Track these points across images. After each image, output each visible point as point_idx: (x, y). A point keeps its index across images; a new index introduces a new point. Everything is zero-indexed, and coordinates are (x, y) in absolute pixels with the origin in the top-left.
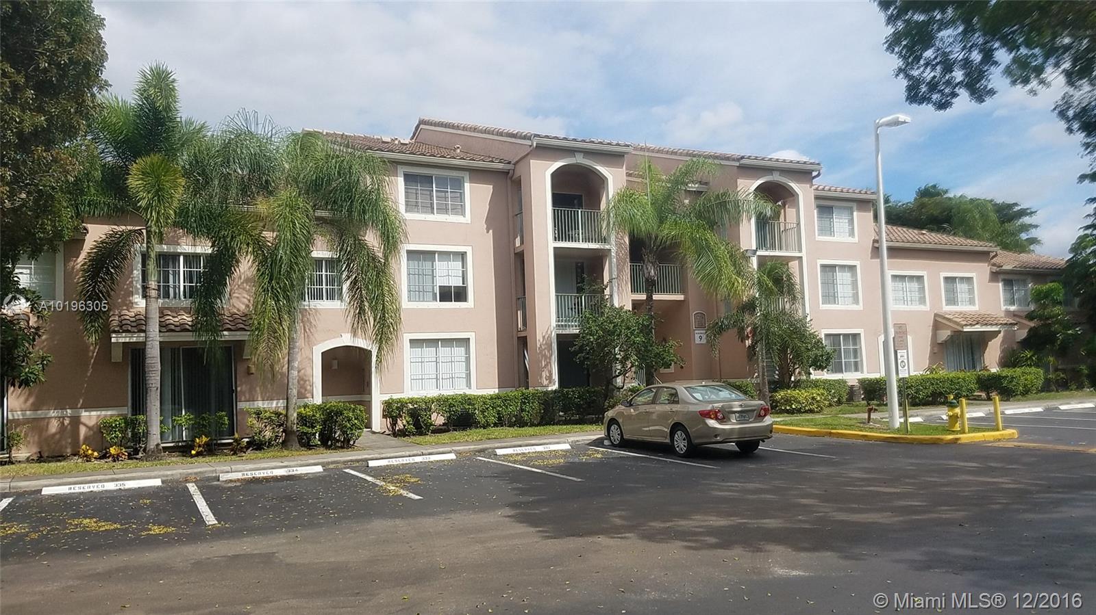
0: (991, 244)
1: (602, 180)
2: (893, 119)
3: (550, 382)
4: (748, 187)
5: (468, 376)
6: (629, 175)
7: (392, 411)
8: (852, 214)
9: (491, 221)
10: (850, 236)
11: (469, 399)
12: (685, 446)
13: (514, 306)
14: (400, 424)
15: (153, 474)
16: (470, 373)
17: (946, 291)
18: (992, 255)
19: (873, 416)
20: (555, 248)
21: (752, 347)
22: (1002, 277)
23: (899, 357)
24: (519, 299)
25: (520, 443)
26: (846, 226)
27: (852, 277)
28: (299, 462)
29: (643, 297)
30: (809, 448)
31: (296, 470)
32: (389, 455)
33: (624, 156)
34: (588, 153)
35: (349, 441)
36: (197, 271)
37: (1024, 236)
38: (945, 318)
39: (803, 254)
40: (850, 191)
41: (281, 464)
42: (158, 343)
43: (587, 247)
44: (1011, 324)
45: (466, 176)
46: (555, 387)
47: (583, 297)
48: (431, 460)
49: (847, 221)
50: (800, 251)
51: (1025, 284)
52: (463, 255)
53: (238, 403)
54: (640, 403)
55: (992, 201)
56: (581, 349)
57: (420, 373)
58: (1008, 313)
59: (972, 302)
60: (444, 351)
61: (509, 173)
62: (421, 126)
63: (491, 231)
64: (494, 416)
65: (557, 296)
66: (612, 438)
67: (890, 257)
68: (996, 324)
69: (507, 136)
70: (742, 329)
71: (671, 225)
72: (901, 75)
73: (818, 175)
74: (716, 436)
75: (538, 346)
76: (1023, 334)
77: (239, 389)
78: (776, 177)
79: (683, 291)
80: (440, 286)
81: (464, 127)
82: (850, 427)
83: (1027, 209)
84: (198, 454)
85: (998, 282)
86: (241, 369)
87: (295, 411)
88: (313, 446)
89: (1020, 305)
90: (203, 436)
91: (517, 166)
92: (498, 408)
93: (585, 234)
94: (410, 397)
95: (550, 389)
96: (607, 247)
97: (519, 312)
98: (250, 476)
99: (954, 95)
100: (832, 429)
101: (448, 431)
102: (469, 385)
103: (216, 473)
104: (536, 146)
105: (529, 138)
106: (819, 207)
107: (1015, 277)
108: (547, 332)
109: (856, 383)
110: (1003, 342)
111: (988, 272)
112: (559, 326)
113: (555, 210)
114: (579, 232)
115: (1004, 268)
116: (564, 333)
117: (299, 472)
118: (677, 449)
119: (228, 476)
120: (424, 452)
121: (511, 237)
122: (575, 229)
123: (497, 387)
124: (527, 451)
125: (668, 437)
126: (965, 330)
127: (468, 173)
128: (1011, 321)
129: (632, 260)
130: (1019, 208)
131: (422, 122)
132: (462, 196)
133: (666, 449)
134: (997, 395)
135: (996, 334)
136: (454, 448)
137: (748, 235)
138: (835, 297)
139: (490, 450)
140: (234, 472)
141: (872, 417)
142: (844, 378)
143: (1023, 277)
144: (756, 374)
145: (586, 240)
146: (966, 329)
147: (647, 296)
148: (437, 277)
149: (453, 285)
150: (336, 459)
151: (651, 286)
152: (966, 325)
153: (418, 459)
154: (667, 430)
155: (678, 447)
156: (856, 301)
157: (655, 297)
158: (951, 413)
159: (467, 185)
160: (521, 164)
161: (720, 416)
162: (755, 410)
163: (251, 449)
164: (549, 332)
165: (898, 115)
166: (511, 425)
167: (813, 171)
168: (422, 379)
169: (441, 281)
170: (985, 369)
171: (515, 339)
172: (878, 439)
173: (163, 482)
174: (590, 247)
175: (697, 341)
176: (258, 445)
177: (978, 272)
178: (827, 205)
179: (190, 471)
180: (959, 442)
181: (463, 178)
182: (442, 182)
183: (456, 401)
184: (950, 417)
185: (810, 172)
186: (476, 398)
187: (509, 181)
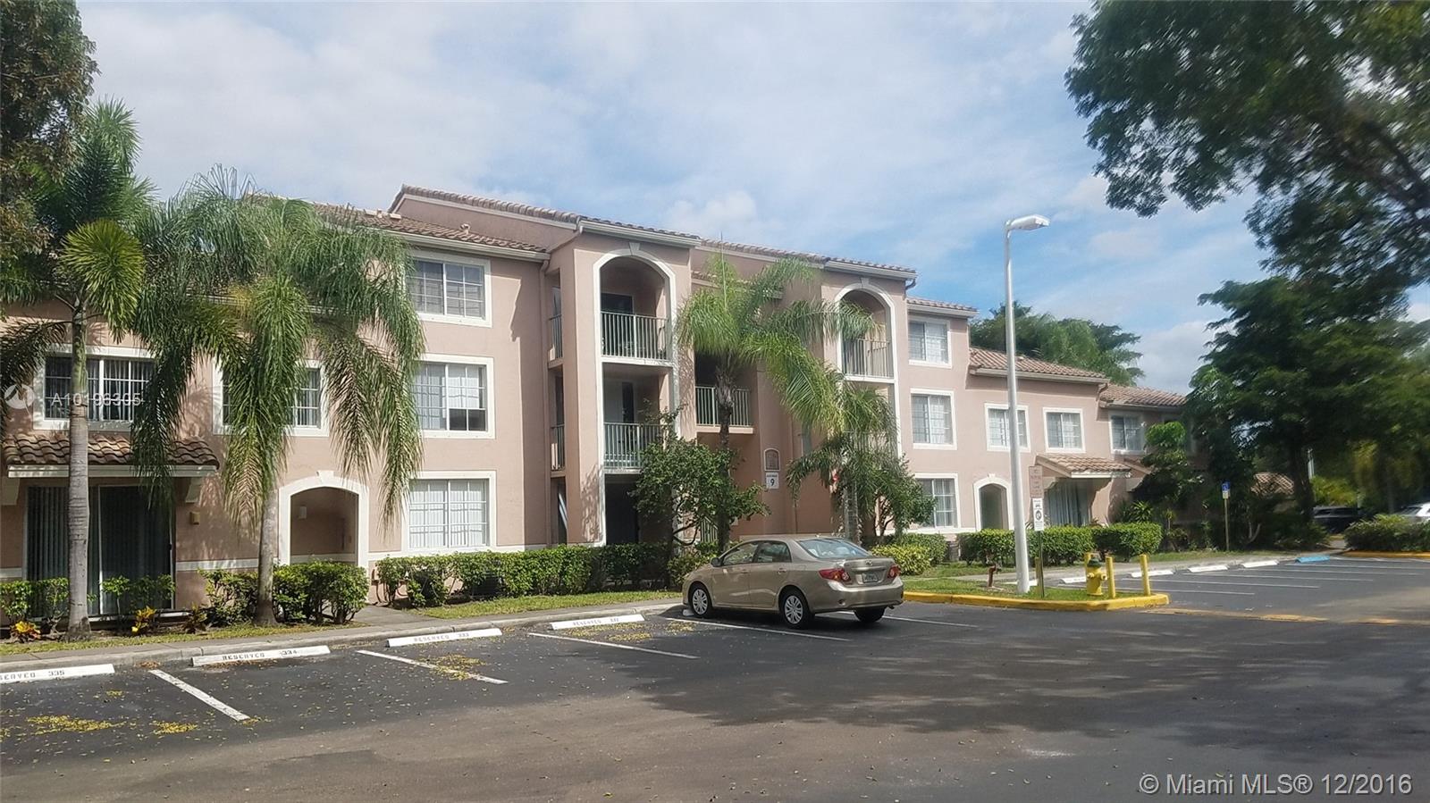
0: (1100, 375)
1: (662, 279)
2: (1026, 221)
3: (596, 537)
4: (834, 295)
5: (486, 529)
6: (694, 276)
7: (389, 574)
8: (946, 333)
9: (518, 327)
10: (942, 360)
11: (497, 558)
12: (799, 615)
13: (547, 440)
14: (402, 592)
15: (95, 658)
16: (488, 525)
17: (1050, 430)
18: (1102, 386)
19: (996, 577)
20: (604, 364)
21: (837, 494)
22: (1111, 414)
23: (1034, 507)
24: (553, 428)
25: (576, 614)
26: (939, 349)
27: (945, 410)
28: (292, 642)
29: (716, 429)
30: (936, 615)
31: (295, 652)
32: (410, 632)
33: (688, 249)
34: (646, 244)
35: (345, 615)
36: (122, 382)
37: (1125, 365)
38: (1049, 462)
39: (895, 380)
40: (944, 305)
41: (268, 644)
42: (87, 479)
43: (643, 364)
44: (1124, 470)
45: (487, 265)
46: (602, 543)
47: (638, 428)
48: (470, 637)
49: (939, 342)
50: (891, 375)
51: (1137, 424)
52: (481, 369)
53: (177, 563)
54: (733, 562)
55: (1088, 323)
56: (643, 496)
57: (422, 525)
58: (1119, 457)
59: (1077, 443)
60: (454, 496)
61: (541, 264)
62: (405, 196)
63: (518, 339)
64: (527, 581)
65: (606, 426)
66: (695, 607)
67: (1020, 388)
68: (1108, 470)
69: (539, 217)
70: (825, 473)
71: (756, 339)
72: (1102, 174)
73: (913, 284)
74: (841, 602)
75: (582, 490)
76: (1135, 482)
77: (178, 545)
78: (865, 285)
79: (752, 424)
80: (450, 410)
81: (473, 201)
82: (971, 591)
83: (1130, 334)
84: (141, 632)
85: (1107, 419)
86: (181, 517)
87: (270, 574)
88: (293, 621)
89: (1131, 447)
90: (148, 607)
91: (554, 256)
92: (533, 571)
93: (641, 346)
94: (417, 556)
95: (596, 545)
96: (668, 364)
97: (553, 445)
98: (233, 660)
99: (1161, 199)
100: (954, 593)
101: (467, 600)
102: (486, 540)
103: (182, 656)
104: (583, 232)
105: (574, 221)
106: (911, 324)
107: (1127, 414)
108: (592, 472)
109: (953, 539)
110: (1112, 492)
111: (1097, 408)
112: (608, 464)
113: (603, 314)
114: (633, 343)
115: (1115, 403)
116: (614, 472)
117: (298, 655)
118: (789, 619)
119: (205, 660)
120: (456, 627)
121: (544, 348)
122: (629, 340)
123: (523, 543)
124: (592, 624)
125: (777, 604)
126: (1073, 476)
127: (489, 262)
128: (1124, 467)
129: (697, 383)
130: (1120, 333)
131: (406, 190)
132: (481, 291)
133: (774, 619)
134: (1110, 555)
135: (1103, 482)
136: (494, 622)
137: (833, 354)
138: (926, 434)
139: (540, 624)
140: (207, 655)
141: (994, 578)
142: (941, 533)
143: (1135, 415)
144: (841, 528)
145: (641, 355)
146: (1075, 476)
147: (722, 428)
148: (448, 398)
149: (468, 409)
150: (340, 637)
151: (725, 416)
152: (1075, 471)
153: (453, 636)
154: (776, 594)
155: (790, 616)
156: (949, 439)
157: (732, 430)
158: (1092, 575)
159: (488, 278)
160: (560, 252)
161: (845, 576)
162: (883, 570)
163: (210, 625)
164: (595, 472)
165: (1034, 217)
166: (550, 592)
167: (906, 279)
168: (424, 533)
169: (452, 403)
170: (1094, 523)
171: (548, 481)
172: (1011, 605)
173: (115, 668)
174: (647, 364)
175: (769, 485)
176: (217, 619)
177: (1084, 407)
178: (920, 321)
179: (146, 654)
180: (1108, 608)
181: (483, 267)
182: (456, 272)
183: (480, 561)
184: (1090, 578)
185: (903, 281)
186: (506, 557)
187: (542, 275)
